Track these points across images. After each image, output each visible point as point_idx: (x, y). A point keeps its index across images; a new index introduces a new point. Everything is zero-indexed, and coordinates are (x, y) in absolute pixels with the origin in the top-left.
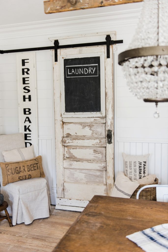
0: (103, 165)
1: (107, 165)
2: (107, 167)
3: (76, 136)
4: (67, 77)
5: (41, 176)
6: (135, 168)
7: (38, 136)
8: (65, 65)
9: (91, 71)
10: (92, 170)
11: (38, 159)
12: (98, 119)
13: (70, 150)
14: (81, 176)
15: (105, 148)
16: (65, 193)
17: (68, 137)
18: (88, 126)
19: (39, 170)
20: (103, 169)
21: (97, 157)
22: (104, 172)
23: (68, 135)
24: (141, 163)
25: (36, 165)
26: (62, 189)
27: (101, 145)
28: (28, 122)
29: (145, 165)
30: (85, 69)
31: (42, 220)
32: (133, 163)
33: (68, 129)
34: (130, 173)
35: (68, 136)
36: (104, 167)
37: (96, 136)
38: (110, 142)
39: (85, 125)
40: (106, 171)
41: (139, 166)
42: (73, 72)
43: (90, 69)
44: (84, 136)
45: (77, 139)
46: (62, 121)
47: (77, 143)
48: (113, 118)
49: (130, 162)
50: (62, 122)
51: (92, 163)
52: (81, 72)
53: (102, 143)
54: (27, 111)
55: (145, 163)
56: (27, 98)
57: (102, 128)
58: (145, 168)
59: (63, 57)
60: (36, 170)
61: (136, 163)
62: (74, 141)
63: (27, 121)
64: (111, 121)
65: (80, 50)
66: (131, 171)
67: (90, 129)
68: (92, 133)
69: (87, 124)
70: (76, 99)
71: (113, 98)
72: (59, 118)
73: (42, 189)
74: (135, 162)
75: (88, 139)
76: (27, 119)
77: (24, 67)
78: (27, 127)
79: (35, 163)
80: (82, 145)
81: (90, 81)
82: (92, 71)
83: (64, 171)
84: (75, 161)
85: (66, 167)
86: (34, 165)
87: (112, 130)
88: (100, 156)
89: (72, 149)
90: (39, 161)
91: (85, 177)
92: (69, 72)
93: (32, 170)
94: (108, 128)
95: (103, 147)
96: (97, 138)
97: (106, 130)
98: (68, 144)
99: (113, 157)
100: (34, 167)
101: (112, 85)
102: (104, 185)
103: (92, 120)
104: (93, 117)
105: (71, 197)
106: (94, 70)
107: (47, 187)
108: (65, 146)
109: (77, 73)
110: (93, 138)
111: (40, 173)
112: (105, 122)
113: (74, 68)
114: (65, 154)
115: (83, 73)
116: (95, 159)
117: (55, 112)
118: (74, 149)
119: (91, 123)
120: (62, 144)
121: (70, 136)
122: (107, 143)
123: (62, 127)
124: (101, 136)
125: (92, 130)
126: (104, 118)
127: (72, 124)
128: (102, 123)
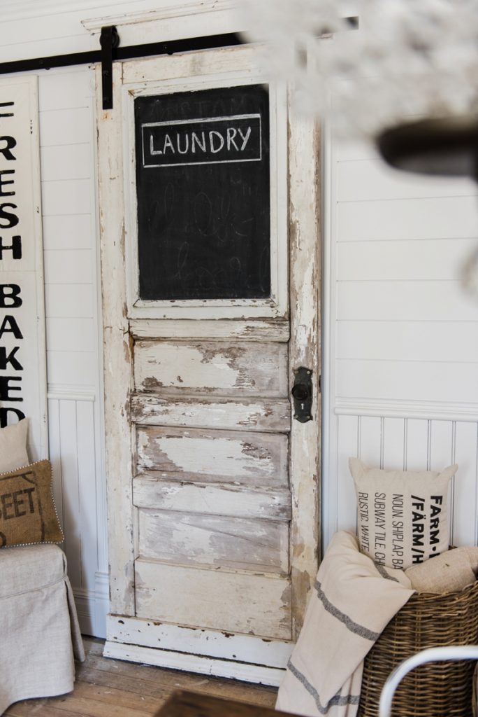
0: (279, 499)
1: (293, 503)
2: (291, 509)
3: (181, 390)
4: (146, 167)
5: (46, 536)
6: (397, 519)
7: (48, 388)
8: (139, 120)
9: (234, 139)
10: (239, 517)
11: (35, 475)
12: (261, 324)
13: (158, 441)
14: (196, 537)
15: (286, 437)
16: (139, 600)
17: (151, 391)
18: (222, 350)
19: (37, 514)
20: (277, 515)
21: (254, 469)
22: (281, 526)
23: (152, 386)
24: (423, 500)
25: (27, 498)
26: (128, 583)
27: (272, 425)
28: (12, 334)
29: (439, 510)
30: (213, 134)
31: (44, 705)
32: (389, 502)
33: (150, 362)
34: (378, 541)
35: (150, 389)
36: (283, 510)
37: (253, 390)
38: (305, 415)
39: (214, 349)
40: (289, 522)
41: (414, 513)
42: (170, 144)
43: (232, 133)
44: (210, 390)
45: (184, 399)
46: (129, 332)
47: (184, 414)
48: (320, 323)
49: (377, 497)
50: (127, 334)
51: (237, 491)
52: (196, 145)
53: (275, 418)
54: (9, 296)
55: (437, 502)
56: (6, 248)
57: (277, 361)
58: (437, 520)
59: (130, 89)
60: (24, 513)
61: (401, 501)
62: (172, 407)
63: (7, 331)
64: (310, 335)
65: (194, 60)
66: (380, 530)
67: (231, 365)
68: (240, 380)
69: (219, 346)
70: (181, 249)
71: (318, 246)
72: (119, 322)
73: (46, 587)
74: (398, 498)
75: (221, 403)
76: (8, 323)
78: (8, 354)
79: (22, 489)
80: (201, 424)
81: (232, 181)
82: (239, 140)
83: (136, 519)
84: (175, 481)
85: (144, 505)
86: (19, 498)
87: (315, 370)
88: (267, 466)
89: (164, 439)
90: (39, 482)
91: (212, 544)
92: (152, 148)
93: (8, 514)
94: (296, 361)
95: (281, 433)
96: (259, 397)
97: (291, 369)
98: (151, 420)
99: (316, 474)
100: (17, 503)
101: (313, 197)
102: (283, 575)
103: (239, 328)
104: (243, 319)
105: (159, 617)
106: (245, 136)
107: (67, 579)
108: (139, 427)
109: (183, 149)
110: (245, 399)
111: (39, 526)
112: (285, 336)
113: (173, 131)
114: (142, 456)
115: (204, 149)
116: (248, 478)
117: (103, 297)
118: (171, 439)
119: (235, 340)
120: (129, 417)
121: (158, 389)
122: (293, 417)
123: (130, 353)
124: (271, 390)
125: (240, 367)
126: (285, 323)
127: (165, 345)
128: (275, 342)
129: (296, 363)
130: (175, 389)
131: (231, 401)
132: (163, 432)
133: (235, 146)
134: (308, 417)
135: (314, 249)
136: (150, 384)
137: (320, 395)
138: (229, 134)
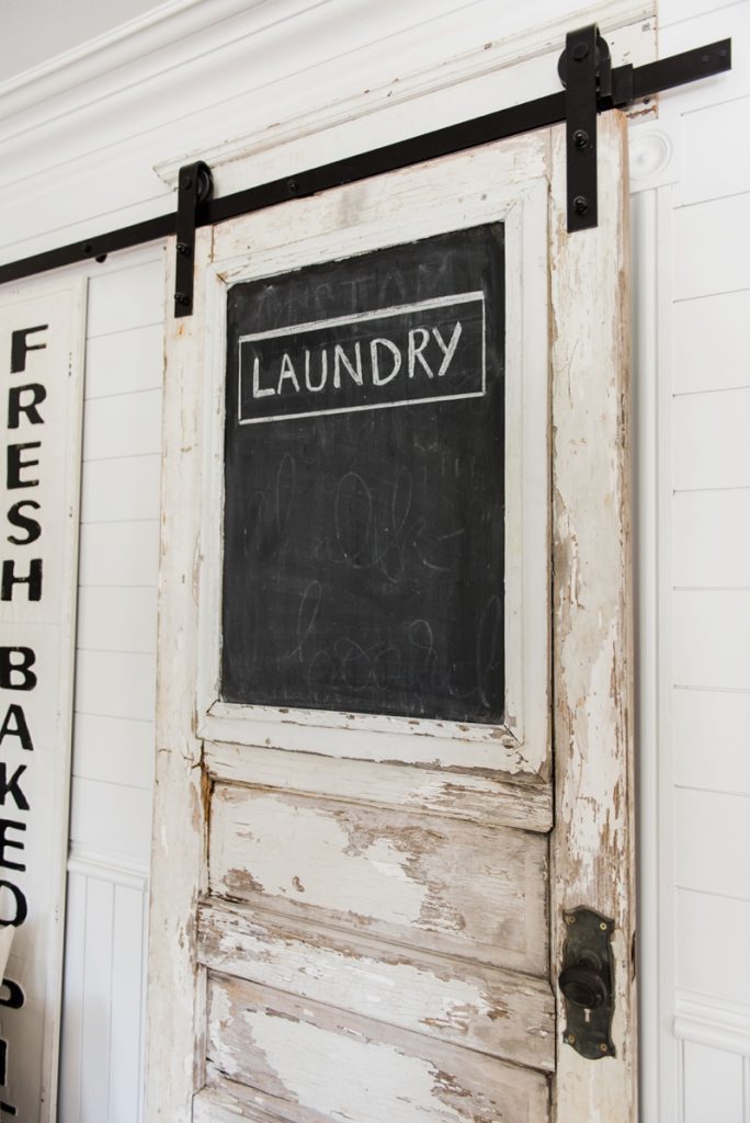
3: (299, 909)
4: (243, 422)
7: (69, 848)
8: (234, 329)
9: (425, 352)
12: (482, 784)
13: (249, 1017)
15: (542, 1079)
17: (238, 902)
18: (390, 831)
23: (243, 888)
27: (508, 1043)
28: (17, 739)
30: (378, 344)
33: (240, 834)
35: (240, 895)
37: (461, 942)
38: (593, 1040)
39: (372, 825)
42: (291, 374)
43: (419, 338)
44: (362, 920)
45: (305, 934)
46: (202, 765)
47: (302, 970)
48: (632, 796)
50: (199, 770)
52: (343, 370)
53: (515, 1028)
54: (18, 668)
56: (19, 580)
57: (521, 878)
59: (219, 272)
62: (278, 947)
63: (11, 733)
64: (607, 826)
65: (345, 200)
67: (410, 870)
68: (429, 911)
69: (383, 820)
70: (305, 595)
71: (629, 600)
75: (383, 960)
76: (13, 718)
77: (20, 379)
78: (8, 777)
81: (417, 445)
82: (433, 354)
87: (620, 921)
89: (261, 1014)
92: (256, 384)
94: (569, 891)
95: (528, 1068)
96: (473, 961)
97: (555, 908)
98: (234, 967)
101: (613, 478)
104: (437, 767)
106: (447, 343)
108: (211, 976)
109: (316, 382)
110: (440, 961)
112: (542, 821)
113: (295, 345)
114: (217, 1042)
115: (358, 379)
117: (158, 687)
118: (275, 1018)
119: (420, 811)
120: (192, 952)
121: (252, 897)
122: (561, 1038)
123: (202, 812)
124: (505, 947)
125: (430, 877)
126: (540, 787)
127: (270, 800)
128: (516, 829)
129: (570, 894)
130: (288, 903)
131: (407, 962)
132: (261, 999)
133: (426, 366)
134: (604, 1047)
135: (617, 608)
136: (238, 884)
137: (634, 987)
138: (412, 342)
